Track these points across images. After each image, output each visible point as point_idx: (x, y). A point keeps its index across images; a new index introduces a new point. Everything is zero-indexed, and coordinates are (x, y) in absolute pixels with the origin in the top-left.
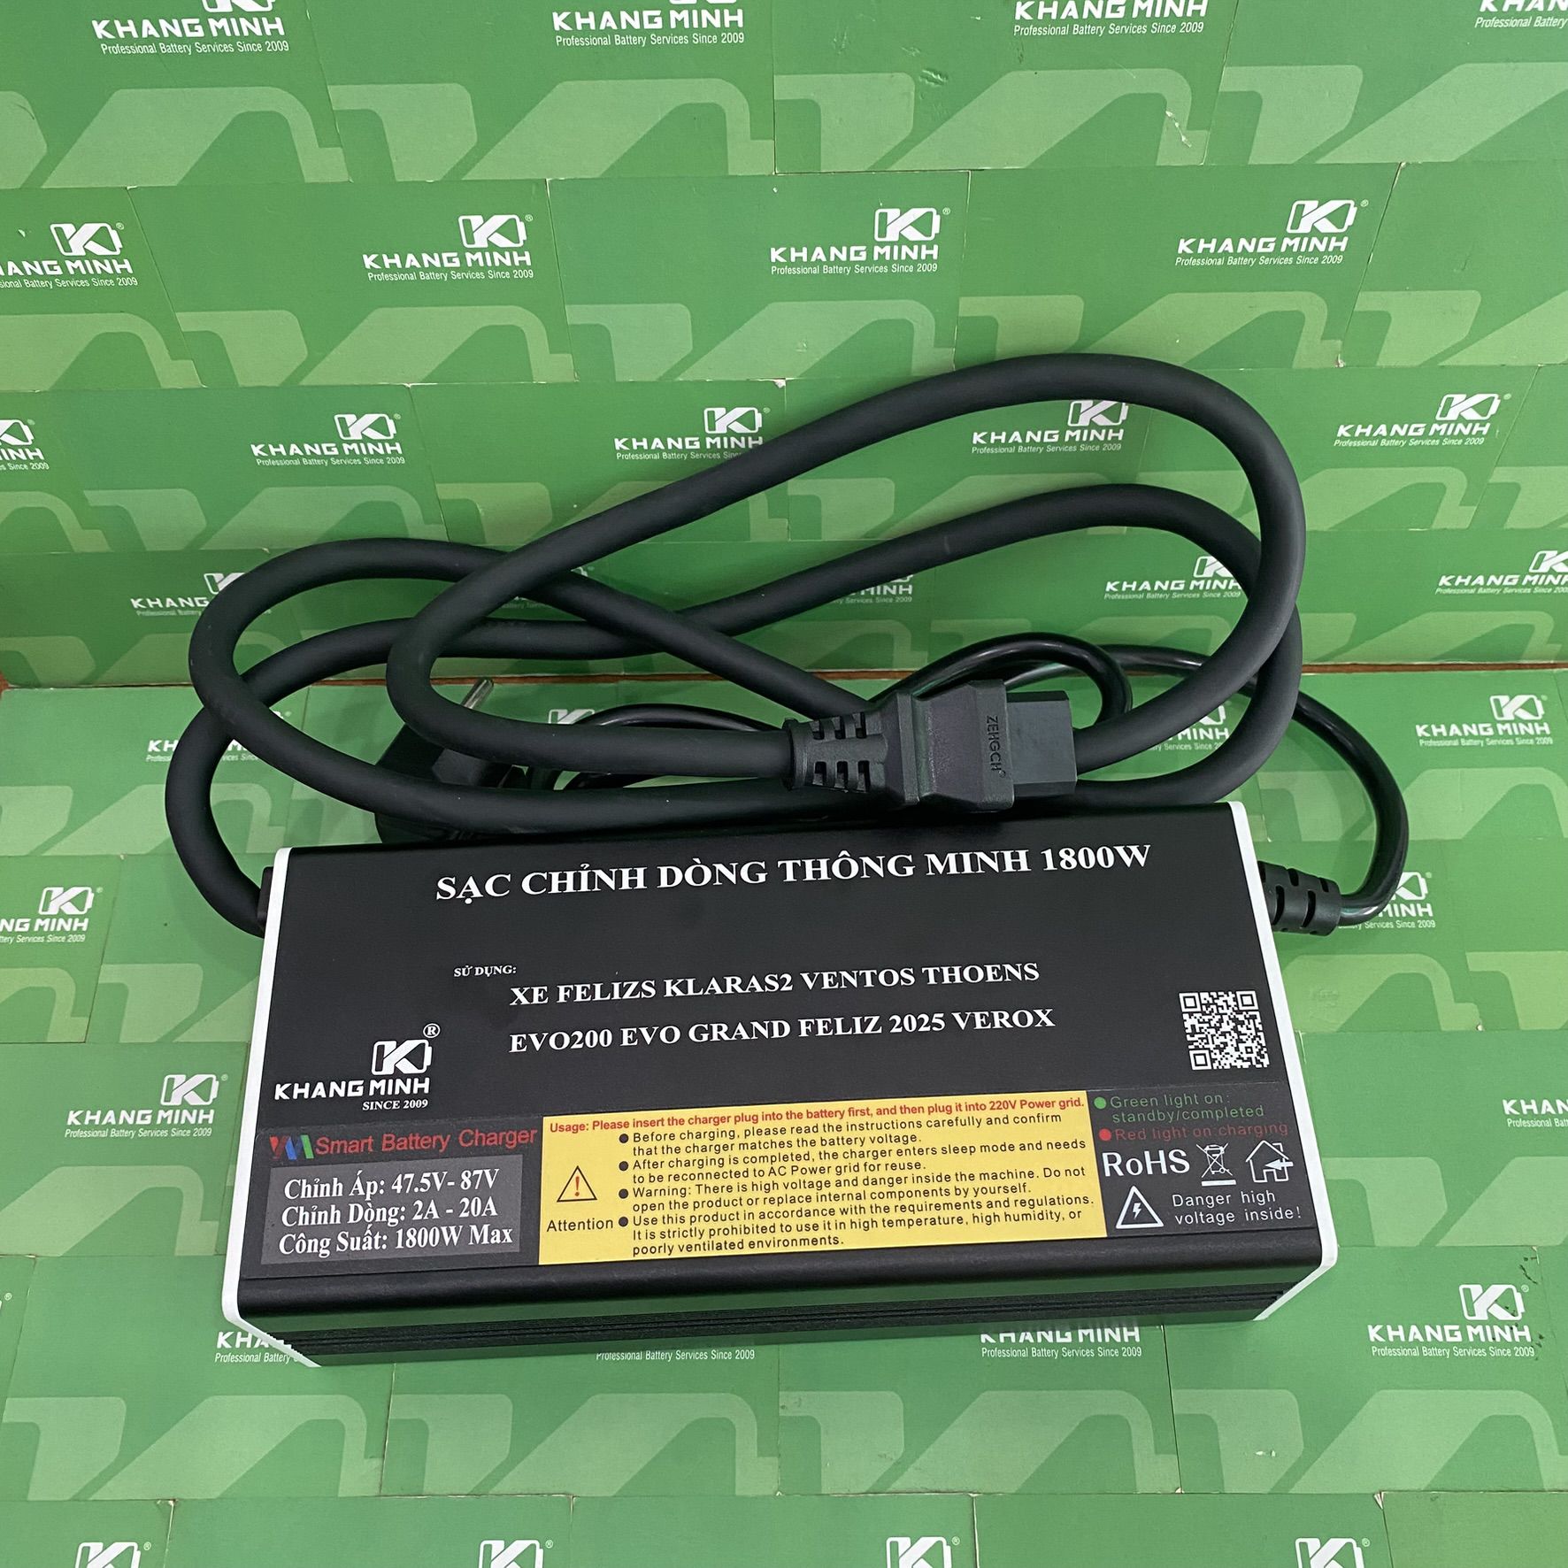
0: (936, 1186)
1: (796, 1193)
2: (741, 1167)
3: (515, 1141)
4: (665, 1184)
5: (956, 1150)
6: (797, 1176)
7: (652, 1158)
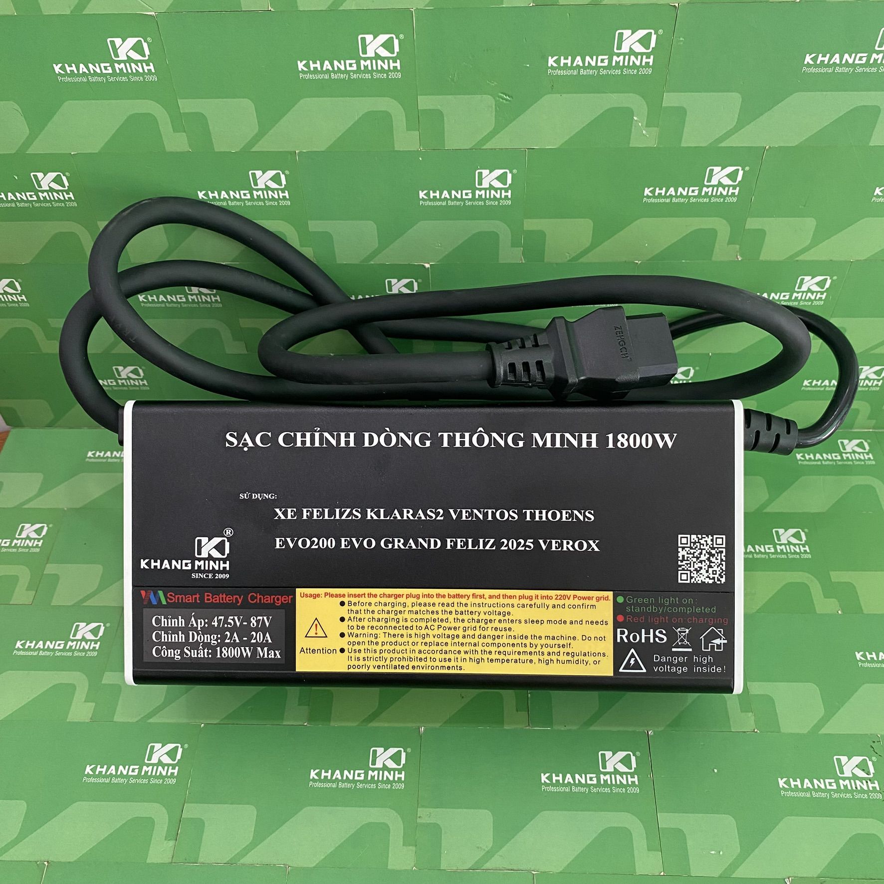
0: (519, 641)
1: (440, 641)
2: (409, 624)
3: (280, 602)
4: (365, 631)
5: (533, 622)
6: (441, 631)
7: (359, 616)
